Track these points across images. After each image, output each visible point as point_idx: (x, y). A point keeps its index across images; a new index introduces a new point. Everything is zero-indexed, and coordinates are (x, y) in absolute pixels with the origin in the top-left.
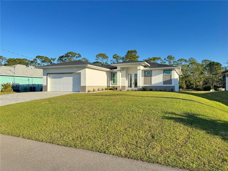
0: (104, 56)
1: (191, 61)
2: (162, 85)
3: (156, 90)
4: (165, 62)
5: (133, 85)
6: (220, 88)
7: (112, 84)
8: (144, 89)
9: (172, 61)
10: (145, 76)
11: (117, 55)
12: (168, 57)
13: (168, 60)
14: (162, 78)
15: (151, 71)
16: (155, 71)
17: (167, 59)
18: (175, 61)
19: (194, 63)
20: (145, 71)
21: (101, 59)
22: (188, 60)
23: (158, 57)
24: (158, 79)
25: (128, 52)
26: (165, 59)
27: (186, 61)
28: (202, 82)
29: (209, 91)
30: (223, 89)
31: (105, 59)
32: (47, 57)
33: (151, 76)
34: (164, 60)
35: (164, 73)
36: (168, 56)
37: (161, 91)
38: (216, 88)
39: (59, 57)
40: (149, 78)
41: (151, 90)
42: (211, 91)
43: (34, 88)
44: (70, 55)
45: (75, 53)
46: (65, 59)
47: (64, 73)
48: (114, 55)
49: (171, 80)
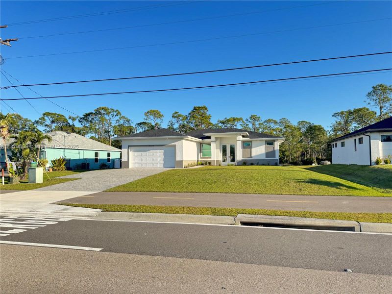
0: (157, 114)
1: (283, 123)
2: (264, 158)
3: (258, 165)
4: (248, 125)
5: (229, 159)
6: (325, 162)
7: (201, 158)
8: (244, 163)
9: (257, 123)
10: (244, 147)
12: (251, 118)
13: (251, 121)
14: (264, 150)
15: (251, 142)
16: (255, 141)
17: (249, 120)
18: (261, 122)
19: (288, 126)
20: (243, 142)
21: (153, 119)
22: (278, 121)
23: (239, 117)
24: (259, 150)
25: (195, 109)
26: (247, 120)
27: (275, 122)
28: (299, 152)
29: (311, 165)
30: (328, 163)
31: (159, 119)
32: (61, 114)
33: (251, 148)
34: (246, 122)
35: (266, 144)
36: (250, 116)
37: (263, 165)
38: (319, 161)
39: (84, 115)
40: (249, 150)
41: (252, 164)
42: (314, 165)
43: (88, 164)
44: (102, 112)
45: (111, 109)
46: (93, 119)
47: (154, 146)
48: (174, 113)
49: (274, 151)
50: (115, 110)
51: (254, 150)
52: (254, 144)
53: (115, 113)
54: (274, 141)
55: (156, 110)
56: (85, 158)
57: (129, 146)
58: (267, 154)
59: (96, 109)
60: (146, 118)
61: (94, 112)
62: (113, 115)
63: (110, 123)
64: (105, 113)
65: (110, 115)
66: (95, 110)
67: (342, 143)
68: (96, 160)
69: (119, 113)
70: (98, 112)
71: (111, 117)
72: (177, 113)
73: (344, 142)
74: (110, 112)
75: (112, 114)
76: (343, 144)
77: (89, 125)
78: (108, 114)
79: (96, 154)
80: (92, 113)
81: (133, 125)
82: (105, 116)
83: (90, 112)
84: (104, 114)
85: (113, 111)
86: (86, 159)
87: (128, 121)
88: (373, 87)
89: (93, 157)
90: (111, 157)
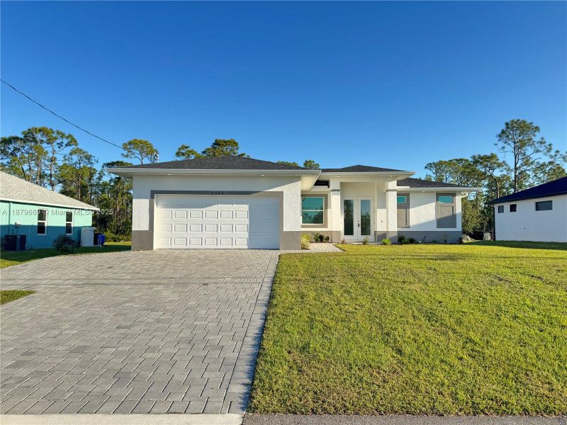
0: (146, 148)
2: (434, 228)
3: (424, 242)
5: (357, 229)
11: (188, 147)
14: (433, 212)
15: (409, 195)
16: (416, 193)
20: (399, 194)
24: (424, 214)
25: (217, 143)
33: (408, 207)
35: (437, 200)
37: (435, 242)
40: (406, 210)
41: (412, 242)
43: (23, 238)
44: (39, 136)
45: (58, 132)
46: (16, 149)
47: (223, 193)
48: (180, 146)
49: (454, 216)
50: (67, 135)
51: (412, 211)
52: (412, 199)
53: (65, 141)
54: (454, 194)
55: (144, 139)
56: (13, 223)
57: (153, 194)
58: (440, 222)
59: (26, 129)
60: (125, 153)
61: (22, 136)
62: (60, 145)
63: (53, 160)
64: (45, 139)
65: (55, 144)
66: (23, 133)
67: (511, 206)
68: (41, 228)
69: (72, 141)
70: (29, 137)
71: (56, 148)
72: (186, 147)
73: (515, 205)
74: (56, 138)
75: (59, 141)
76: (513, 208)
77: (9, 160)
78: (50, 142)
79: (42, 215)
80: (16, 139)
81: (98, 167)
82: (44, 145)
83: (14, 135)
84: (42, 141)
85: (63, 135)
86: (17, 226)
87: (89, 158)
88: (507, 124)
89: (34, 221)
90: (74, 224)
